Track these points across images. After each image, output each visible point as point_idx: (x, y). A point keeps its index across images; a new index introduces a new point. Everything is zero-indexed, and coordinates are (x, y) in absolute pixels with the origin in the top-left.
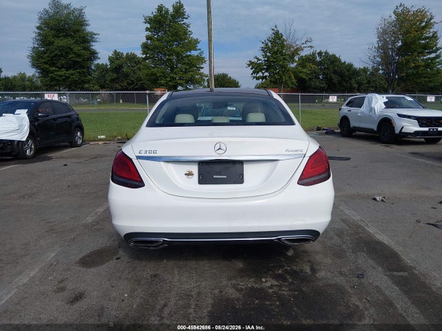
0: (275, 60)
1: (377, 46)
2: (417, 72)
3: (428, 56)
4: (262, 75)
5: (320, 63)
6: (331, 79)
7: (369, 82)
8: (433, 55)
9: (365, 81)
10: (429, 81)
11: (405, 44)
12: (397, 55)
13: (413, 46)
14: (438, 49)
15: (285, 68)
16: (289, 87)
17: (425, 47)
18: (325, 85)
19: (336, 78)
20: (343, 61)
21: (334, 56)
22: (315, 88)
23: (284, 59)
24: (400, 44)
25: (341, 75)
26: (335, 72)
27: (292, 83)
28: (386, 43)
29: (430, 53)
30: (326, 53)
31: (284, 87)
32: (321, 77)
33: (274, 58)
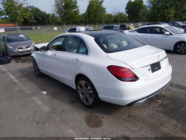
0: (11, 9)
1: (55, 4)
2: (72, 16)
3: (75, 10)
4: (5, 17)
5: (31, 11)
6: (38, 19)
7: (52, 20)
8: (76, 9)
9: (51, 20)
10: (77, 20)
11: (66, 4)
12: (63, 9)
13: (69, 6)
14: (77, 7)
15: (17, 13)
16: (20, 23)
17: (73, 6)
18: (36, 21)
19: (40, 19)
20: (41, 11)
21: (37, 8)
22: (32, 23)
23: (16, 9)
24: (64, 4)
25: (42, 17)
26: (39, 16)
27: (22, 21)
28: (58, 3)
29: (75, 8)
30: (33, 7)
31: (18, 23)
32: (33, 18)
33: (10, 8)
